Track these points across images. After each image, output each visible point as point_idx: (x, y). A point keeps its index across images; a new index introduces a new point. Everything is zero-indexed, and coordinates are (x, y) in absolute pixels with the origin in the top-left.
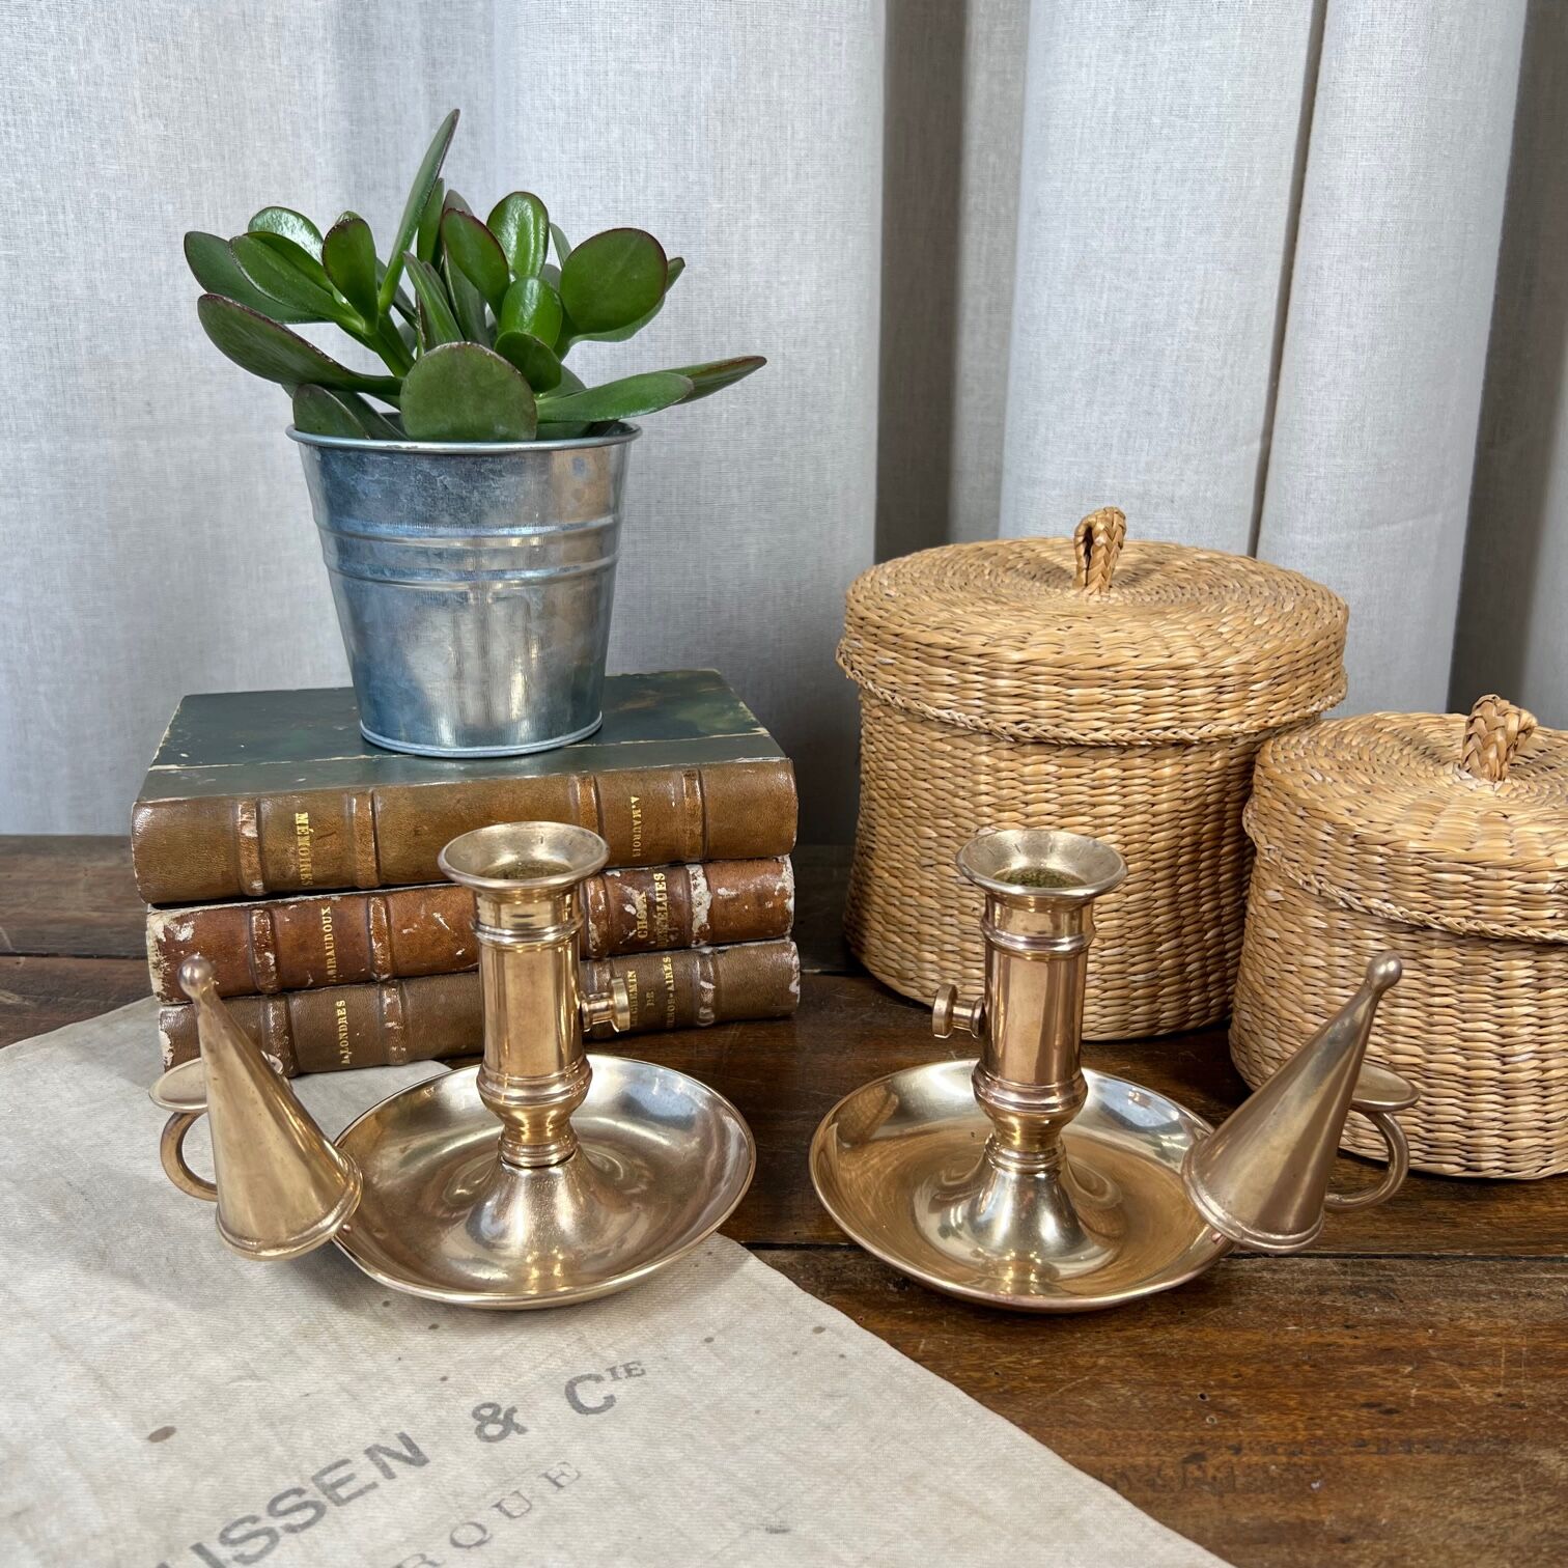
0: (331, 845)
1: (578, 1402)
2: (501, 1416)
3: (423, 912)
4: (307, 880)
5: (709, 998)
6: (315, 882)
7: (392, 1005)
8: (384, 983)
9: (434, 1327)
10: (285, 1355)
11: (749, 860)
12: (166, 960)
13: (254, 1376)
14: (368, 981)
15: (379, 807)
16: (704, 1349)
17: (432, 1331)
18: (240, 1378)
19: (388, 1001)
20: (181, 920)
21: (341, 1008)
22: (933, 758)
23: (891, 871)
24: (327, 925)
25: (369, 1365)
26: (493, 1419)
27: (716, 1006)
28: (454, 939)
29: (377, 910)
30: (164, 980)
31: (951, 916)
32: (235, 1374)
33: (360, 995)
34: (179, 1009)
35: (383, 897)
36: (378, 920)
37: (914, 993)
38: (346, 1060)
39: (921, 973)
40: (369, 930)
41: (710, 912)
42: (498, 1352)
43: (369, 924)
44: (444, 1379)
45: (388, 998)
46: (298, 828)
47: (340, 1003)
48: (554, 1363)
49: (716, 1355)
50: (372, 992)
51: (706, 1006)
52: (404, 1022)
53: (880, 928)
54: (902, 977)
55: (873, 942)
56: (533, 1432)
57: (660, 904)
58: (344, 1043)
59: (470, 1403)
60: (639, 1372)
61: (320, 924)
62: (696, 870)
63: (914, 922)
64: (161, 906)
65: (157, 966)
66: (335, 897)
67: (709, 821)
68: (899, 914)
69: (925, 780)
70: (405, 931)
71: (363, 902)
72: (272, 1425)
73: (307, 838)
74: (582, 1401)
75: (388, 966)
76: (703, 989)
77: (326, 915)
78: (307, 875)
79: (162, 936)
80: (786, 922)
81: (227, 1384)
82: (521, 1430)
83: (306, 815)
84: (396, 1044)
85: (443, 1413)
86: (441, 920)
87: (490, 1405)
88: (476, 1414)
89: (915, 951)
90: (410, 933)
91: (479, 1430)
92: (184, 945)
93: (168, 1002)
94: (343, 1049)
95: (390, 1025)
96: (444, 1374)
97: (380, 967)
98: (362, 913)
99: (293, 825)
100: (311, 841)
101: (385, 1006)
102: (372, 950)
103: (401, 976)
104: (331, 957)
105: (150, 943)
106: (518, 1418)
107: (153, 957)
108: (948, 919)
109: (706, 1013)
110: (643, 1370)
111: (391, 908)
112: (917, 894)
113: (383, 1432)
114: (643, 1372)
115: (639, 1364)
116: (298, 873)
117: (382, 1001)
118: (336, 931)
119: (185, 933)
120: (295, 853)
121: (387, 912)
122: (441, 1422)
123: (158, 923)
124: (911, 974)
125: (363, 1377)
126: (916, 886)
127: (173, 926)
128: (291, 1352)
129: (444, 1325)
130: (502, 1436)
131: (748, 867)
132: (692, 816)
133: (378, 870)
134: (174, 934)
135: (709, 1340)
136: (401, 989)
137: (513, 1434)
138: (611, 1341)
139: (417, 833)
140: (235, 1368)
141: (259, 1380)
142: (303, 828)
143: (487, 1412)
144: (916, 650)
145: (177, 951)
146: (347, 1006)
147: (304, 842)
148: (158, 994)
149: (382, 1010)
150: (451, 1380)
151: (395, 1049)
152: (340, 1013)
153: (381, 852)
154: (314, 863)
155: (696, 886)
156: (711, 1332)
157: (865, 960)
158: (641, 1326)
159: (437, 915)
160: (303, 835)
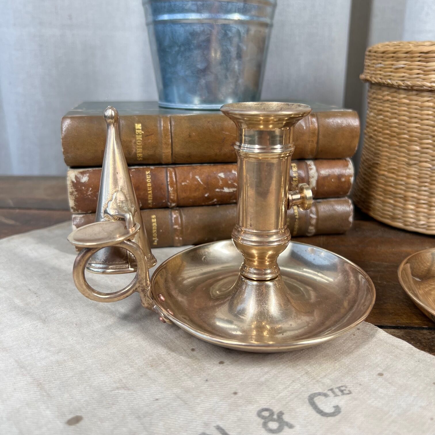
0: (151, 140)
1: (319, 409)
2: (275, 417)
3: (191, 175)
4: (140, 157)
5: (314, 222)
6: (144, 159)
7: (176, 218)
8: (172, 208)
9: (221, 363)
10: (142, 376)
11: (334, 159)
12: (76, 191)
13: (125, 388)
14: (166, 207)
15: (173, 123)
16: (380, 379)
17: (221, 365)
18: (118, 388)
19: (174, 216)
20: (82, 173)
21: (154, 219)
22: (422, 110)
23: (390, 171)
24: (148, 179)
25: (189, 383)
26: (270, 418)
27: (316, 226)
28: (205, 188)
29: (171, 174)
30: (75, 201)
31: (425, 186)
32: (114, 385)
33: (162, 213)
34: (81, 216)
35: (173, 168)
36: (171, 177)
37: (400, 225)
38: (155, 243)
39: (405, 215)
40: (167, 182)
41: (318, 182)
42: (263, 379)
43: (167, 179)
44: (235, 393)
45: (175, 215)
46: (137, 131)
47: (154, 216)
48: (297, 386)
49: (390, 383)
50: (167, 212)
51: (312, 225)
52: (181, 225)
53: (381, 198)
54: (394, 218)
55: (378, 205)
56: (298, 428)
57: (295, 177)
58: (155, 235)
59: (254, 409)
60: (347, 392)
61: (145, 178)
62: (311, 163)
63: (402, 192)
64: (74, 167)
65: (72, 193)
66: (152, 167)
67: (320, 137)
68: (393, 190)
69: (416, 123)
70: (183, 184)
71: (164, 170)
72: (139, 417)
73: (141, 136)
74: (322, 409)
75: (175, 198)
76: (311, 217)
77: (148, 174)
78: (140, 155)
79: (74, 180)
80: (349, 188)
81: (111, 391)
82: (291, 426)
83: (140, 125)
84: (178, 236)
85: (239, 414)
86: (199, 180)
87: (266, 410)
88: (259, 414)
89: (402, 205)
90: (185, 185)
91: (265, 425)
92: (84, 184)
93: (76, 212)
94: (155, 237)
95: (176, 227)
96: (234, 390)
97: (172, 200)
98: (164, 174)
99: (134, 129)
100: (142, 138)
101: (173, 219)
102: (168, 191)
103: (180, 206)
104: (150, 194)
105: (69, 183)
106: (286, 418)
107: (70, 189)
108: (423, 188)
109: (312, 229)
110: (349, 391)
111: (177, 173)
112: (405, 179)
113: (206, 425)
114: (350, 393)
115: (346, 387)
116: (136, 154)
117: (172, 216)
118: (153, 182)
119: (85, 179)
120: (135, 143)
121: (175, 174)
122: (240, 420)
123: (72, 174)
124: (399, 216)
125: (187, 391)
126: (404, 174)
127: (79, 176)
128: (145, 374)
129: (227, 362)
130: (280, 429)
131: (334, 162)
132: (314, 133)
133: (172, 154)
134: (80, 180)
135: (381, 375)
136: (180, 211)
137: (286, 429)
138: (324, 374)
139: (190, 136)
140: (115, 382)
141: (129, 390)
142: (139, 131)
143: (266, 414)
144: (419, 57)
145: (81, 187)
146: (156, 218)
147: (139, 138)
148: (72, 208)
149: (172, 220)
150: (240, 394)
151: (177, 238)
152: (153, 220)
153: (174, 145)
154: (143, 149)
155: (311, 169)
156: (380, 370)
157: (372, 214)
158: (337, 365)
159: (197, 177)
160: (139, 134)
